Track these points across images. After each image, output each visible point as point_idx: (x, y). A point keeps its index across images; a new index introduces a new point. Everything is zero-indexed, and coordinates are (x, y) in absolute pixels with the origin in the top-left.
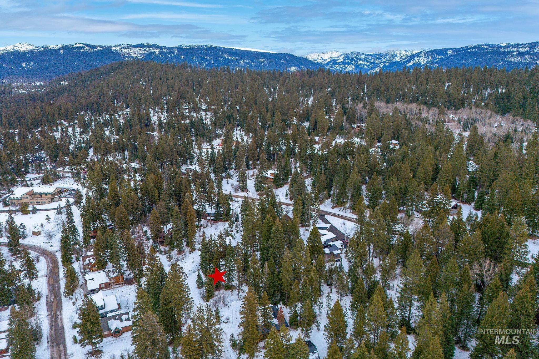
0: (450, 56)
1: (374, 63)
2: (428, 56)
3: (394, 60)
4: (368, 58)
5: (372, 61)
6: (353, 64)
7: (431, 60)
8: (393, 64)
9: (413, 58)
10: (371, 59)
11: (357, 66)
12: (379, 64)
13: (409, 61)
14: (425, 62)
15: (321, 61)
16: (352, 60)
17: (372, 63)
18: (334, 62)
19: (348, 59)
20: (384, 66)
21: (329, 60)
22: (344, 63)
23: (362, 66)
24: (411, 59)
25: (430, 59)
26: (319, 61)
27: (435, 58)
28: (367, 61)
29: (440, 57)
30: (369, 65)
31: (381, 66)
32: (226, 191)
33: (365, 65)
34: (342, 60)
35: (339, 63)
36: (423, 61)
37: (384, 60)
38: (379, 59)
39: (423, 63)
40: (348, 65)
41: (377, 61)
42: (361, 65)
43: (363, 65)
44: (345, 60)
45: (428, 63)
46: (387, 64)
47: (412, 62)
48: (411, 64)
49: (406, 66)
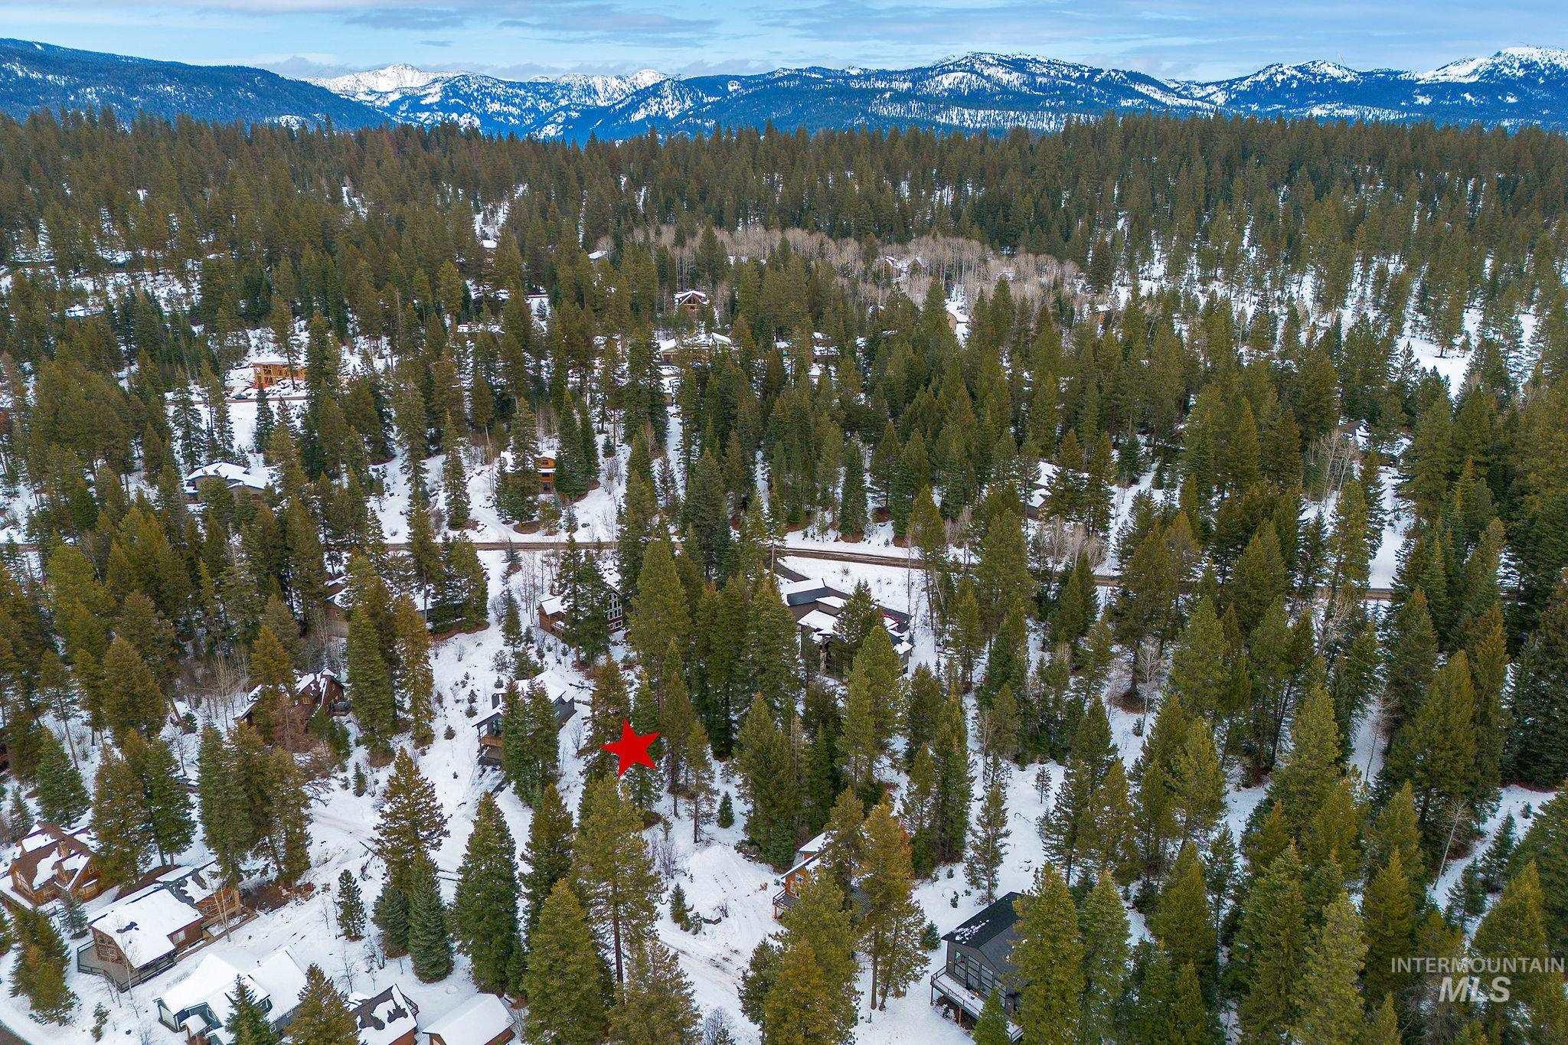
0: (736, 99)
1: (534, 109)
2: (682, 96)
3: (589, 102)
4: (517, 96)
5: (528, 104)
6: (473, 113)
7: (691, 109)
8: (590, 114)
9: (644, 100)
10: (524, 99)
11: (485, 118)
12: (551, 114)
13: (633, 107)
14: (676, 112)
15: (369, 98)
16: (468, 98)
17: (529, 110)
18: (413, 101)
19: (457, 94)
20: (568, 120)
21: (396, 96)
22: (442, 106)
23: (501, 119)
24: (639, 102)
25: (689, 103)
26: (362, 97)
27: (699, 103)
28: (514, 105)
29: (711, 99)
30: (521, 117)
31: (560, 120)
32: (395, 534)
33: (511, 114)
34: (437, 99)
35: (428, 108)
36: (672, 108)
37: (563, 103)
38: (548, 100)
39: (671, 115)
40: (460, 115)
41: (544, 105)
42: (499, 114)
43: (506, 115)
44: (447, 97)
45: (683, 115)
46: (575, 115)
47: (642, 111)
48: (639, 116)
49: (628, 124)
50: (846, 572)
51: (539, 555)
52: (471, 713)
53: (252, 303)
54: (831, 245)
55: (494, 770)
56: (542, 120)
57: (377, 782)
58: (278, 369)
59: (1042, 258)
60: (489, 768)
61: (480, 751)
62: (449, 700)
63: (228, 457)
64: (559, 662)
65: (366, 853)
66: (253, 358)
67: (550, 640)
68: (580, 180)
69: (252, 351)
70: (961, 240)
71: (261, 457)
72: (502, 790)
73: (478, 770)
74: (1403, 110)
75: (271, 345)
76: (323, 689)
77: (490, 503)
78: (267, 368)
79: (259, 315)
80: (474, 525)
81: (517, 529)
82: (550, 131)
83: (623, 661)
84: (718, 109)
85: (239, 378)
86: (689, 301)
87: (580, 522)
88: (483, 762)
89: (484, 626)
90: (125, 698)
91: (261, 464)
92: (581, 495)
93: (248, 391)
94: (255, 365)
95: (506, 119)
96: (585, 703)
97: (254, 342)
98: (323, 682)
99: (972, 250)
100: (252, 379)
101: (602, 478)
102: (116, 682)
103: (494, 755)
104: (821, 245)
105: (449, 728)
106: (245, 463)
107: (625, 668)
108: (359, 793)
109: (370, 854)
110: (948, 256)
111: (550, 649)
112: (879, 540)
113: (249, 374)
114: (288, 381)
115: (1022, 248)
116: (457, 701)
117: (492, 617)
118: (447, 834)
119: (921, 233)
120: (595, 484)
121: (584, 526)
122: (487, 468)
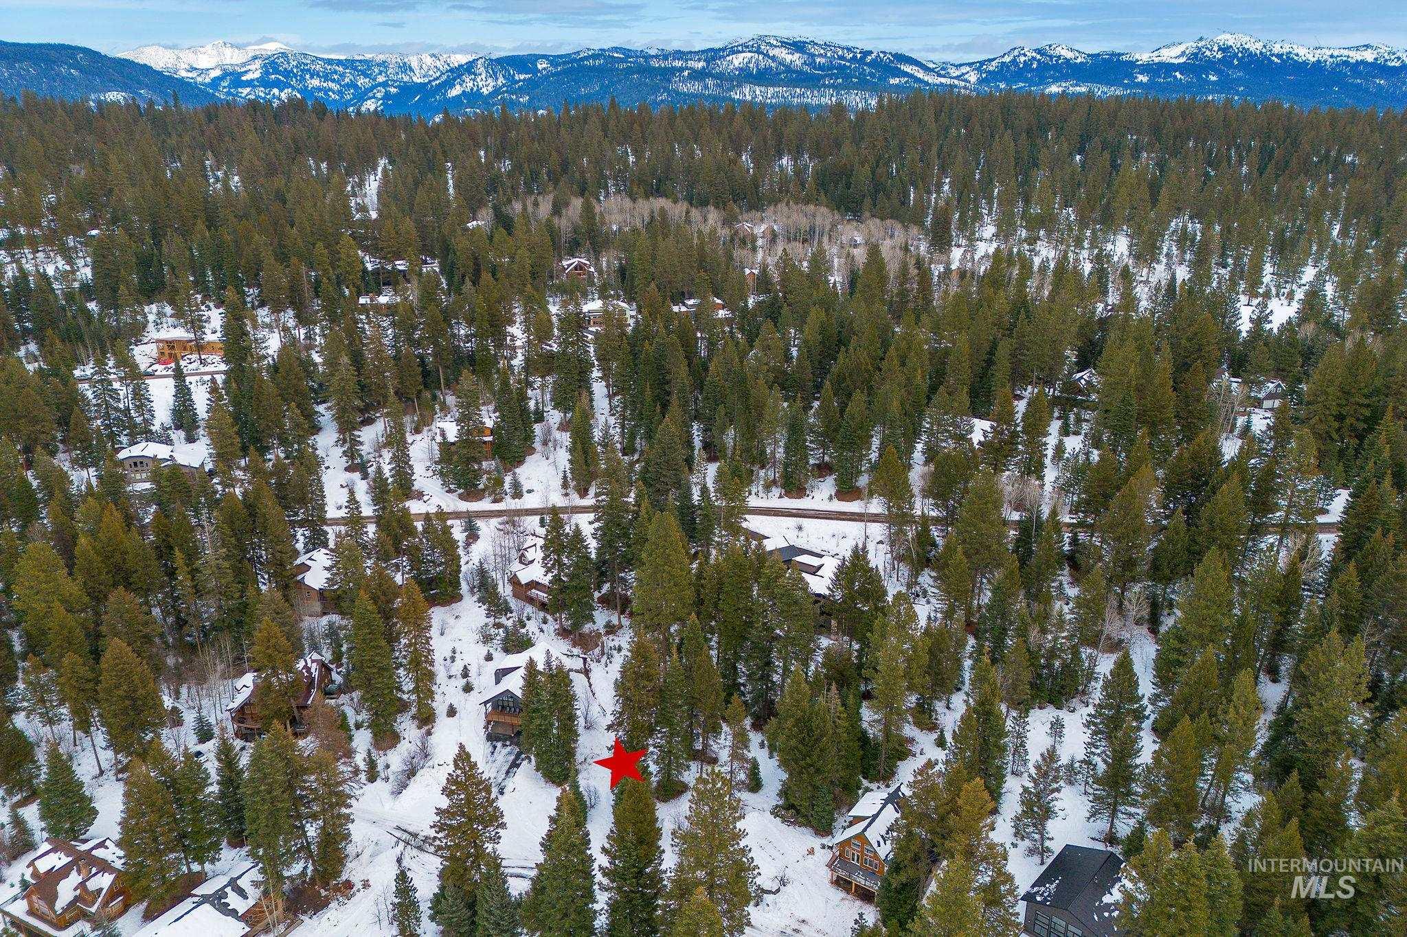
0: (547, 77)
1: (353, 85)
2: (495, 74)
3: (406, 79)
4: (336, 72)
5: (347, 80)
6: (293, 88)
7: (504, 85)
8: (408, 89)
9: (459, 77)
10: (343, 75)
12: (370, 90)
13: (449, 84)
14: (490, 89)
15: (191, 75)
16: (287, 74)
17: (348, 86)
18: (234, 77)
19: (276, 71)
20: (387, 96)
21: (217, 73)
22: (263, 82)
23: (322, 94)
24: (454, 79)
25: (501, 80)
26: (183, 74)
27: (511, 80)
28: (333, 81)
29: (522, 77)
30: (340, 92)
31: (379, 95)
32: (340, 507)
33: (330, 90)
34: (257, 75)
35: (250, 84)
36: (486, 85)
37: (381, 79)
38: (366, 76)
39: (485, 91)
41: (362, 82)
42: (319, 89)
43: (326, 91)
44: (267, 73)
45: (497, 91)
46: (393, 90)
47: (458, 87)
48: (456, 91)
49: (445, 99)
50: (800, 528)
51: (494, 522)
52: (468, 689)
53: (144, 278)
54: (695, 214)
55: (504, 746)
56: (362, 96)
57: (388, 766)
58: (183, 344)
59: (889, 222)
60: (499, 745)
61: (486, 728)
62: (441, 677)
63: (149, 436)
64: (542, 631)
65: (397, 844)
66: (152, 333)
67: (529, 609)
68: (444, 152)
69: (151, 327)
70: (812, 207)
71: (182, 434)
72: (518, 766)
73: (488, 747)
74: (1126, 87)
75: (171, 321)
76: (316, 674)
77: (430, 473)
78: (171, 344)
79: (153, 291)
80: (420, 495)
81: (461, 497)
82: (370, 105)
83: (605, 627)
84: (530, 86)
85: (143, 355)
86: (576, 268)
87: (525, 489)
88: (491, 738)
89: (457, 598)
90: (127, 702)
91: (183, 441)
92: (520, 462)
93: (155, 367)
94: (158, 341)
95: (326, 94)
96: (577, 671)
97: (151, 318)
98: (314, 667)
99: (823, 216)
100: (155, 354)
101: (537, 445)
102: (117, 687)
103: (500, 730)
104: (687, 212)
105: (451, 706)
106: (168, 441)
107: (608, 633)
108: (372, 778)
109: (402, 844)
110: (804, 223)
111: (529, 619)
112: (822, 495)
113: (152, 350)
114: (194, 357)
115: (867, 214)
116: (450, 677)
117: (464, 587)
118: (503, 826)
119: (775, 201)
120: (532, 451)
121: (529, 491)
122: (418, 437)
